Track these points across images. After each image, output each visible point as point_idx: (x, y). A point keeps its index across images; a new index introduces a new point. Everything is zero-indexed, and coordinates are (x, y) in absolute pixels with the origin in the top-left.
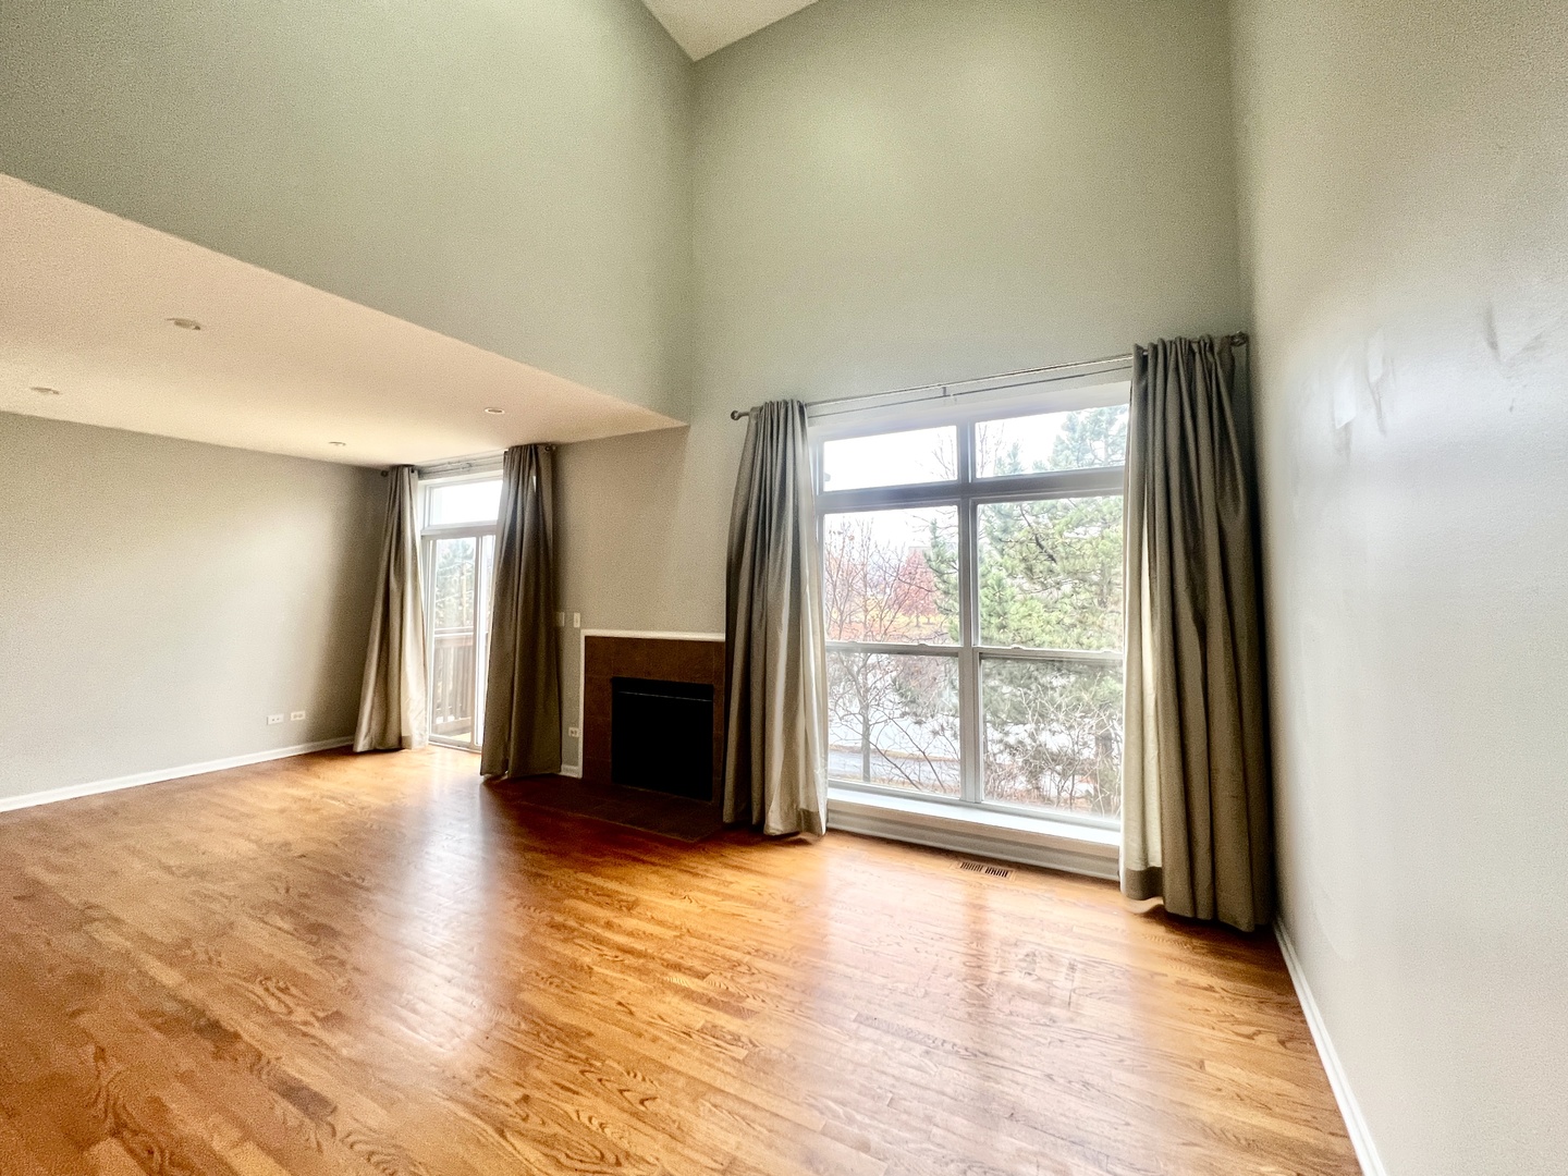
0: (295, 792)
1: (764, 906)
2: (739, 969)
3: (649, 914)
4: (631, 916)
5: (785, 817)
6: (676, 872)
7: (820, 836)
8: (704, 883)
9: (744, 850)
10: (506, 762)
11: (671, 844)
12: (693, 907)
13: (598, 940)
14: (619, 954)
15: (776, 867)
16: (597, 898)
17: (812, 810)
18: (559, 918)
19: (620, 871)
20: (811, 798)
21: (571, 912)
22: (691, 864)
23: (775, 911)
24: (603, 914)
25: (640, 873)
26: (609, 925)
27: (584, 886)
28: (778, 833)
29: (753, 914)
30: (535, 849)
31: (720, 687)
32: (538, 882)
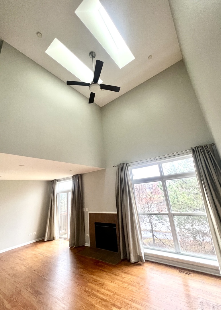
0: (33, 252)
1: (132, 285)
2: (128, 306)
3: (107, 288)
4: (103, 288)
5: (135, 258)
6: (111, 274)
7: (143, 263)
8: (119, 278)
9: (126, 267)
10: (74, 243)
11: (110, 266)
12: (116, 285)
13: (95, 296)
14: (100, 300)
15: (134, 272)
16: (95, 283)
17: (141, 256)
18: (87, 289)
19: (99, 274)
20: (140, 252)
21: (89, 287)
22: (115, 272)
23: (135, 287)
24: (97, 288)
25: (104, 275)
26: (98, 291)
27: (92, 279)
28: (134, 262)
29: (131, 288)
30: (81, 268)
31: (117, 224)
32: (82, 277)
